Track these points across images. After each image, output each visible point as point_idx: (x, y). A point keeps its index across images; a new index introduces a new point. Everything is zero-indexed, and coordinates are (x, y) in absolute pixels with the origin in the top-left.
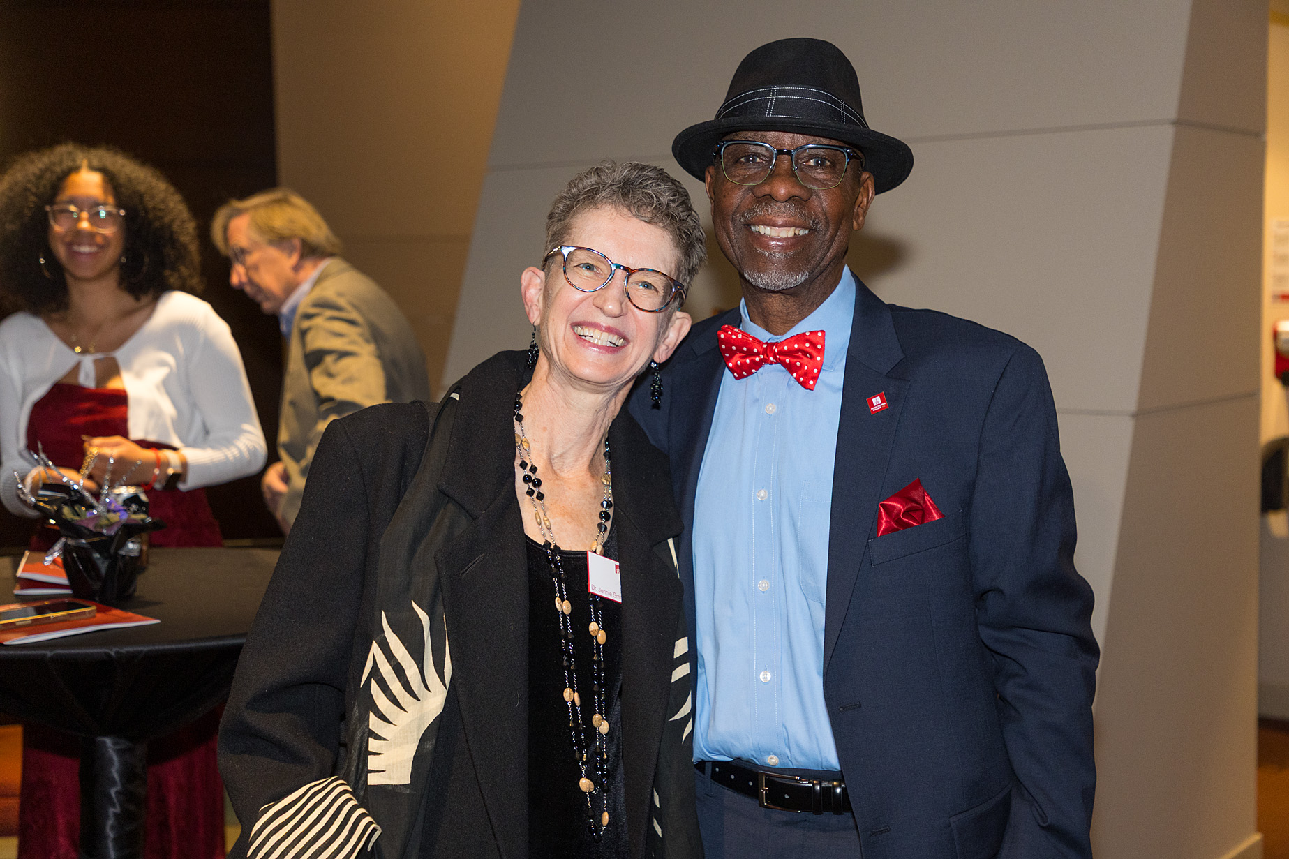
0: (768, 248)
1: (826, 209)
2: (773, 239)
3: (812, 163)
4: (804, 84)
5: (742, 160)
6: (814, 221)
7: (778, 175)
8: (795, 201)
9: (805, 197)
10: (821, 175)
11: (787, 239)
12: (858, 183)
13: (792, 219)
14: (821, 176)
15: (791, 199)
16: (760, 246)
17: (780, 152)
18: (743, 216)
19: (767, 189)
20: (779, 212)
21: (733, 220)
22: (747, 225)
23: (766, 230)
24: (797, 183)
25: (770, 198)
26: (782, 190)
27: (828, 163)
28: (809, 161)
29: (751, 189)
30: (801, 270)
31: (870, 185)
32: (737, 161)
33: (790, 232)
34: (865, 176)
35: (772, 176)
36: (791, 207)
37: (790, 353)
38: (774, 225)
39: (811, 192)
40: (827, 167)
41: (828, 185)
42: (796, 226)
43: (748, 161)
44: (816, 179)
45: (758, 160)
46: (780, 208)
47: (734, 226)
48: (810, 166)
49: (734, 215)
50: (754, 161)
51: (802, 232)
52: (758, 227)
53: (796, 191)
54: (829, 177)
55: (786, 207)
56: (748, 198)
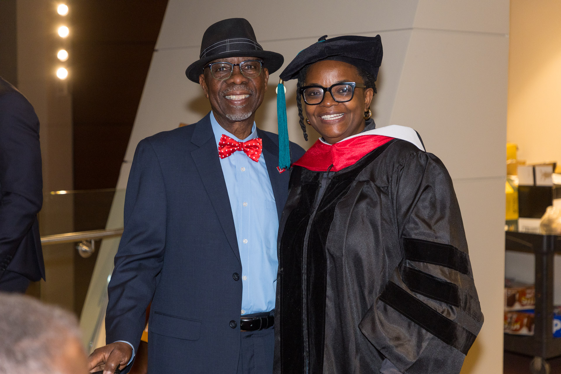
0: (234, 104)
1: (256, 85)
2: (236, 101)
3: (246, 68)
4: (239, 37)
5: (218, 70)
6: (251, 91)
7: (235, 74)
8: (244, 84)
9: (247, 81)
10: (251, 72)
11: (242, 99)
12: (263, 73)
13: (244, 91)
15: (242, 83)
16: (232, 104)
17: (234, 65)
18: (223, 92)
19: (232, 81)
20: (238, 89)
21: (219, 95)
22: (224, 96)
23: (233, 97)
24: (243, 77)
25: (234, 84)
26: (238, 80)
29: (225, 81)
30: (249, 111)
33: (243, 97)
34: (265, 69)
35: (233, 75)
36: (242, 87)
38: (236, 95)
39: (249, 80)
40: (253, 69)
41: (254, 76)
42: (245, 94)
43: (221, 70)
44: (250, 74)
45: (225, 69)
46: (238, 87)
47: (219, 98)
49: (219, 93)
50: (223, 70)
51: (247, 96)
52: (229, 97)
53: (244, 80)
54: (255, 72)
55: (240, 87)
56: (224, 85)
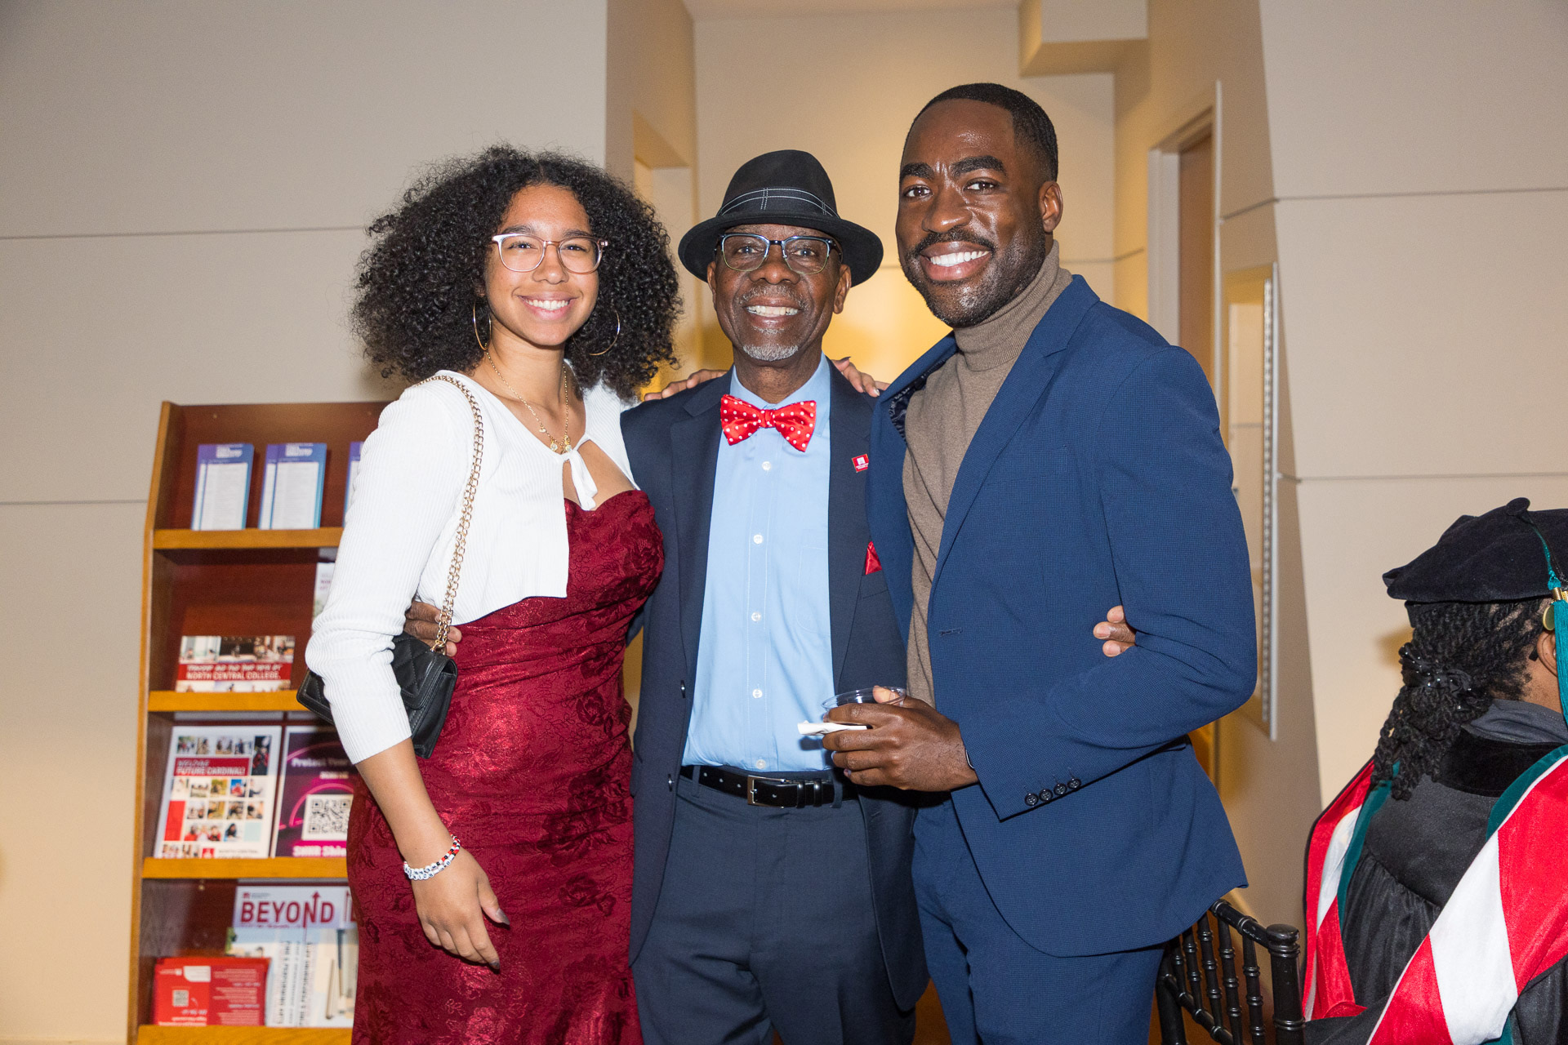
0: (762, 325)
1: (812, 292)
2: (766, 318)
3: (799, 253)
4: (791, 186)
5: (740, 251)
6: (801, 302)
7: (771, 263)
9: (794, 280)
10: (806, 262)
11: (779, 316)
12: (838, 274)
15: (782, 282)
17: (772, 242)
18: (742, 299)
19: (762, 274)
20: (773, 293)
21: (734, 302)
22: (745, 306)
27: (813, 253)
30: (791, 344)
31: (848, 276)
32: (735, 252)
33: (782, 311)
34: (843, 267)
38: (769, 305)
40: (812, 256)
43: (745, 252)
45: (753, 251)
46: (773, 290)
47: (734, 308)
49: (734, 298)
50: (750, 251)
52: (754, 308)
56: (746, 283)
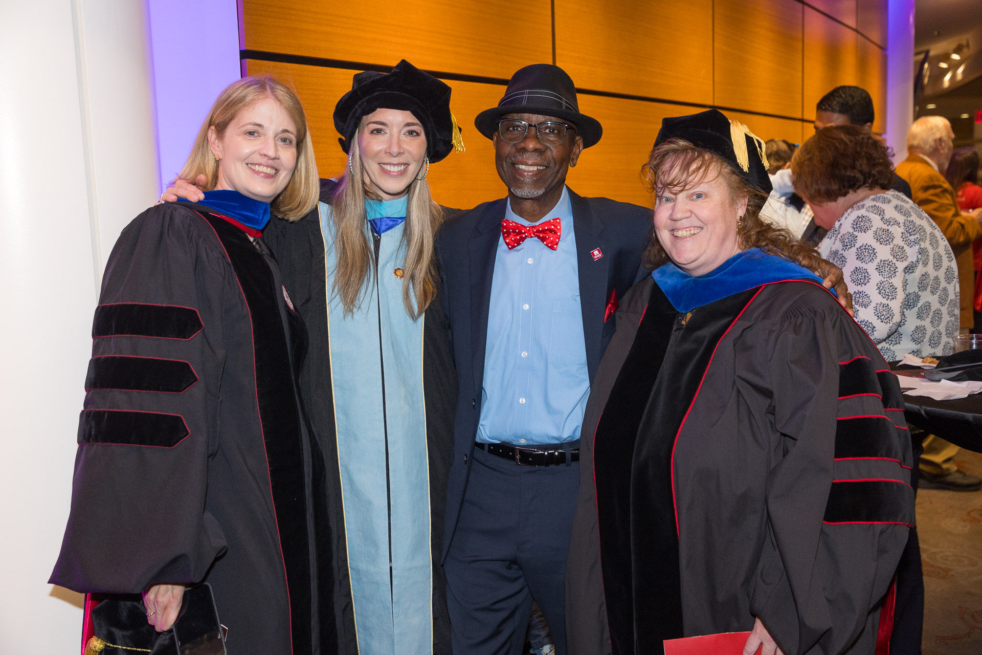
7: (529, 138)
8: (538, 152)
9: (543, 149)
11: (533, 171)
13: (536, 161)
14: (551, 139)
16: (519, 175)
17: (530, 125)
23: (523, 167)
24: (539, 142)
25: (524, 150)
26: (531, 145)
28: (546, 130)
29: (514, 145)
30: (540, 188)
35: (526, 138)
36: (535, 155)
37: (543, 231)
39: (547, 148)
40: (555, 133)
41: (555, 144)
42: (537, 165)
44: (550, 140)
46: (529, 156)
48: (546, 133)
51: (541, 168)
53: (538, 146)
54: (556, 139)
55: (532, 155)
